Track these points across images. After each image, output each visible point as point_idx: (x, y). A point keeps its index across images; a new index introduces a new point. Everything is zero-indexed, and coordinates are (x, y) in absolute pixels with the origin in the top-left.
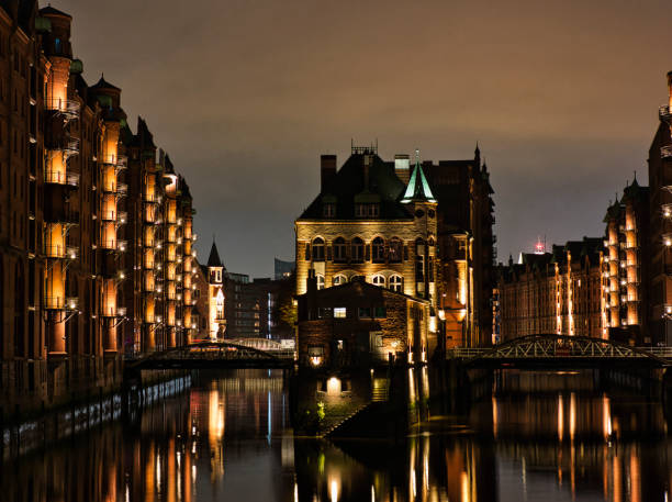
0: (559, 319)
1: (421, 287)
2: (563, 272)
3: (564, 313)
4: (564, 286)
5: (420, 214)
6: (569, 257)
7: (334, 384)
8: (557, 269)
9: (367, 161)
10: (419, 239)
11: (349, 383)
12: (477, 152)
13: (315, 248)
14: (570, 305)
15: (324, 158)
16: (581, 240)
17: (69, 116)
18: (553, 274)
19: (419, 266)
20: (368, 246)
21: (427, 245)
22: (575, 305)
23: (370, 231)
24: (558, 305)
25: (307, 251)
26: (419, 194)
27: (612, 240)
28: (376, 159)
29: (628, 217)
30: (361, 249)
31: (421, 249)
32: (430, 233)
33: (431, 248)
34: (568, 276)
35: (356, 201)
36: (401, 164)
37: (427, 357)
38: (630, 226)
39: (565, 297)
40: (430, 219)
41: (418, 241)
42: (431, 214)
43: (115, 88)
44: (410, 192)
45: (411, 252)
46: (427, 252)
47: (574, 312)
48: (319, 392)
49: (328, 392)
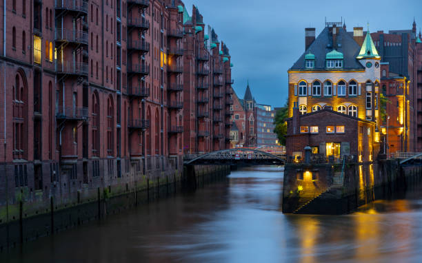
1: (369, 113)
5: (369, 65)
7: (308, 175)
9: (334, 32)
11: (317, 175)
13: (301, 88)
15: (307, 29)
19: (368, 99)
20: (335, 86)
21: (373, 86)
23: (337, 77)
30: (330, 88)
31: (369, 89)
32: (376, 78)
33: (377, 88)
35: (328, 57)
36: (358, 33)
37: (373, 158)
40: (375, 69)
41: (368, 83)
42: (377, 65)
44: (363, 52)
45: (363, 91)
46: (373, 91)
48: (298, 180)
49: (304, 180)
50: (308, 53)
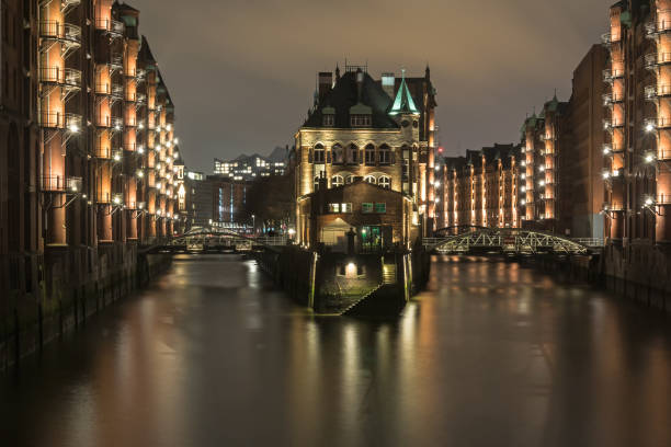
0: (473, 213)
1: (406, 186)
2: (478, 173)
3: (478, 207)
4: (478, 185)
5: (406, 124)
6: (484, 160)
7: (351, 268)
8: (472, 171)
9: (360, 78)
10: (404, 146)
11: (364, 269)
12: (428, 70)
13: (316, 152)
14: (484, 201)
15: (321, 74)
16: (493, 146)
17: (114, 35)
18: (469, 174)
19: (404, 169)
20: (361, 152)
21: (411, 150)
22: (488, 202)
23: (364, 138)
24: (473, 201)
25: (310, 156)
26: (405, 108)
27: (529, 147)
28: (367, 76)
29: (547, 127)
30: (355, 153)
31: (406, 155)
32: (414, 141)
33: (415, 154)
34: (482, 177)
35: (352, 113)
36: (388, 81)
37: (411, 245)
38: (548, 135)
39: (479, 194)
40: (414, 129)
41: (404, 148)
42: (415, 124)
43: (131, 9)
44: (397, 105)
45: (398, 158)
46: (411, 157)
47: (487, 208)
48: (339, 275)
49: (347, 276)
50: (325, 106)
